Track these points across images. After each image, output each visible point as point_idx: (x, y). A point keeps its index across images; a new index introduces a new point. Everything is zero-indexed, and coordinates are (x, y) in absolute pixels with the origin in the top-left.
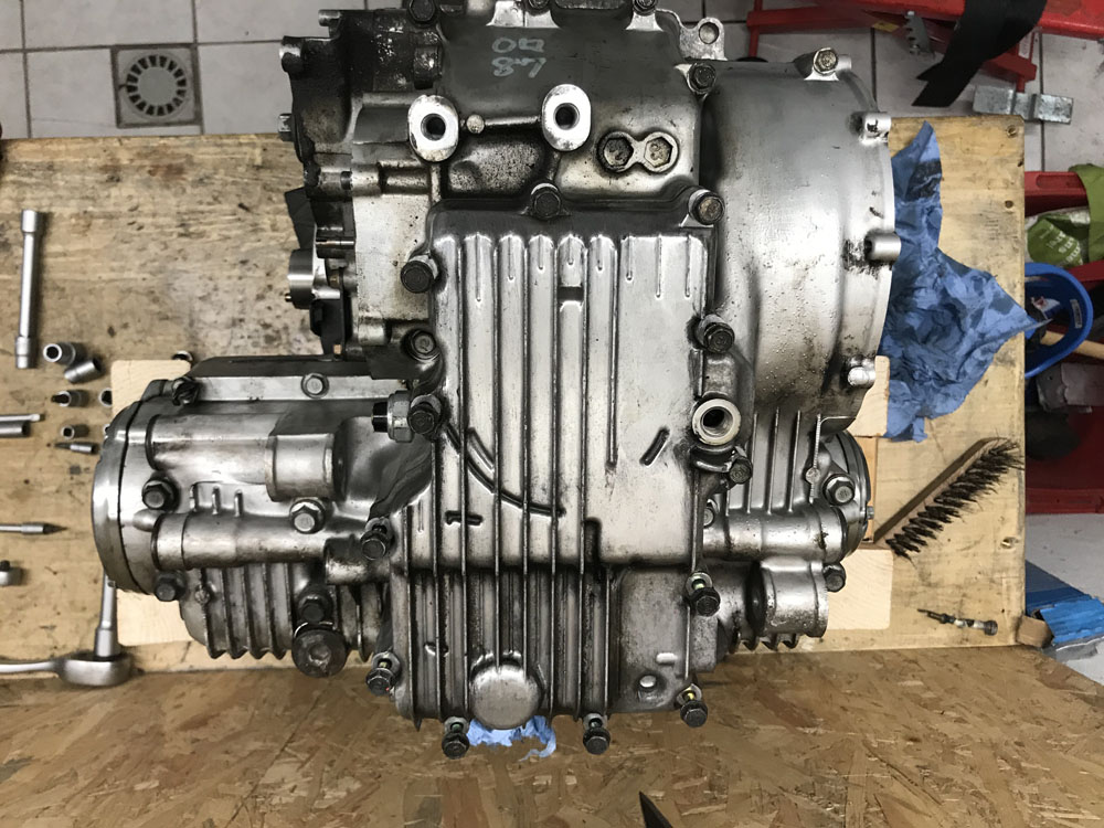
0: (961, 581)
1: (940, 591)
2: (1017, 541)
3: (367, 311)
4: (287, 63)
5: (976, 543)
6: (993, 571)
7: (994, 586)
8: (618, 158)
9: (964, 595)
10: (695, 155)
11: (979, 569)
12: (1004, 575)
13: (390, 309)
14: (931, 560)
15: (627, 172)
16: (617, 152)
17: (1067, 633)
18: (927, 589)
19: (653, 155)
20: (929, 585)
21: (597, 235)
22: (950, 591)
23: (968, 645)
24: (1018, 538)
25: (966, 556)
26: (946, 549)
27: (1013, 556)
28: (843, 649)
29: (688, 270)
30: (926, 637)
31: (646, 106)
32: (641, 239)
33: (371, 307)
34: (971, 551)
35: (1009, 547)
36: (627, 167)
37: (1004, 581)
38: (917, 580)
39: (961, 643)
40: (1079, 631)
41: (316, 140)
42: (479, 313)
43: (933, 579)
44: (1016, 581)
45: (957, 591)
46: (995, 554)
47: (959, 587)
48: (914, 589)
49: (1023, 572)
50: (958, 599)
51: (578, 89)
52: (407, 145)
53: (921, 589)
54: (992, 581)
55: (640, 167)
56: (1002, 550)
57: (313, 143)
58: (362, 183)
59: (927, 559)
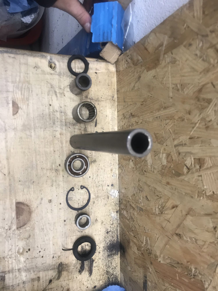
2: (51, 59)
5: (52, 87)
14: (64, 118)
23: (116, 96)
26: (57, 107)
27: (60, 63)
34: (58, 91)
35: (55, 65)
39: (114, 101)
40: (112, 25)
56: (57, 70)
59: (64, 121)
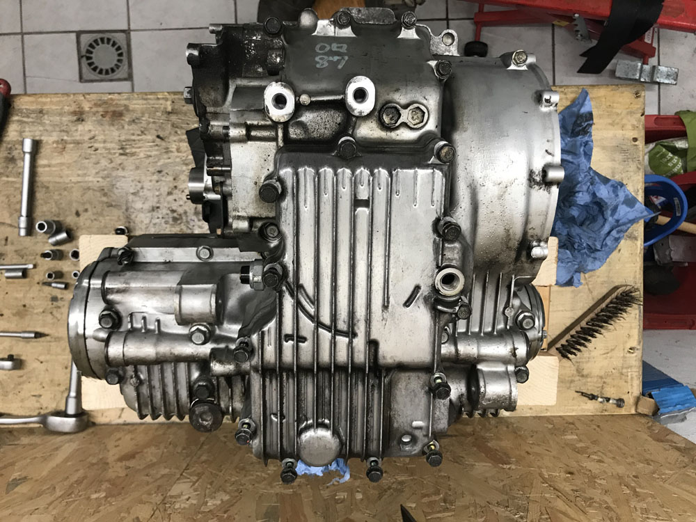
0: (602, 374)
1: (589, 380)
2: (637, 349)
3: (238, 212)
4: (191, 60)
5: (612, 350)
6: (622, 368)
7: (623, 377)
8: (391, 119)
9: (604, 383)
10: (439, 118)
11: (613, 367)
12: (629, 370)
13: (252, 211)
14: (584, 360)
15: (397, 128)
16: (391, 116)
17: (668, 407)
18: (581, 378)
19: (413, 117)
20: (583, 376)
21: (378, 168)
22: (595, 380)
23: (606, 413)
24: (638, 347)
25: (606, 358)
26: (593, 354)
27: (635, 359)
28: (528, 415)
29: (433, 190)
30: (580, 408)
31: (409, 88)
32: (405, 171)
33: (240, 210)
34: (608, 355)
35: (633, 353)
36: (397, 125)
37: (629, 374)
38: (575, 372)
39: (602, 412)
40: (675, 406)
41: (207, 105)
42: (306, 215)
43: (585, 372)
44: (637, 374)
45: (600, 380)
46: (624, 357)
47: (601, 377)
48: (573, 378)
49: (641, 368)
50: (600, 385)
51: (368, 79)
52: (263, 112)
53: (577, 378)
54: (622, 374)
55: (405, 125)
56: (628, 355)
57: (206, 107)
58: (236, 134)
59: (581, 360)
